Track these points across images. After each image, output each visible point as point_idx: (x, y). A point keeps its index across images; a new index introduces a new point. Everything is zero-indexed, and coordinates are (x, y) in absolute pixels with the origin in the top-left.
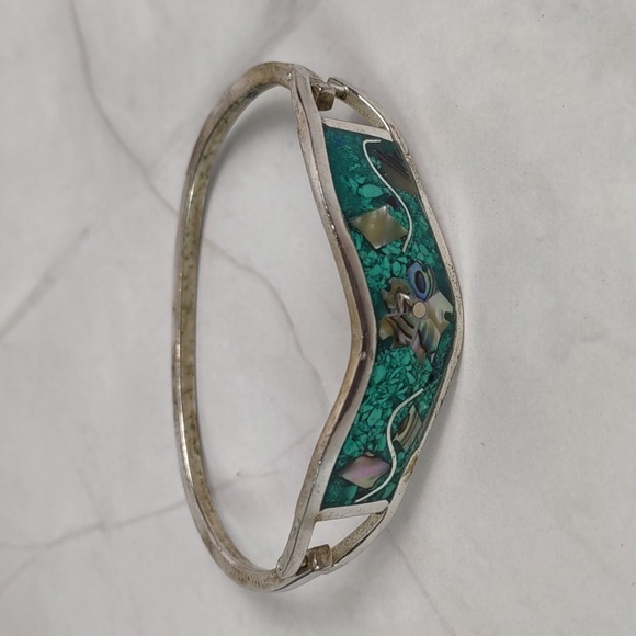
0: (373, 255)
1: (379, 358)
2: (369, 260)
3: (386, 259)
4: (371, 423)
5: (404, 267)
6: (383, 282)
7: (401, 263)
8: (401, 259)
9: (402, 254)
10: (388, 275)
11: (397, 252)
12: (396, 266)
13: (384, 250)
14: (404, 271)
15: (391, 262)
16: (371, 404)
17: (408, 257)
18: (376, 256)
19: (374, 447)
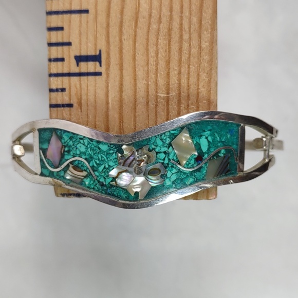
0: (168, 141)
1: (112, 146)
2: (165, 138)
3: (165, 149)
4: (78, 146)
5: (162, 161)
6: (153, 146)
7: (164, 159)
8: (166, 159)
9: (169, 160)
10: (157, 150)
11: (171, 157)
12: (162, 156)
13: (171, 148)
14: (160, 161)
15: (165, 152)
16: (88, 144)
17: (168, 164)
18: (167, 142)
19: (67, 151)
